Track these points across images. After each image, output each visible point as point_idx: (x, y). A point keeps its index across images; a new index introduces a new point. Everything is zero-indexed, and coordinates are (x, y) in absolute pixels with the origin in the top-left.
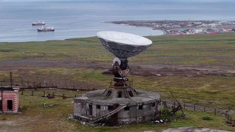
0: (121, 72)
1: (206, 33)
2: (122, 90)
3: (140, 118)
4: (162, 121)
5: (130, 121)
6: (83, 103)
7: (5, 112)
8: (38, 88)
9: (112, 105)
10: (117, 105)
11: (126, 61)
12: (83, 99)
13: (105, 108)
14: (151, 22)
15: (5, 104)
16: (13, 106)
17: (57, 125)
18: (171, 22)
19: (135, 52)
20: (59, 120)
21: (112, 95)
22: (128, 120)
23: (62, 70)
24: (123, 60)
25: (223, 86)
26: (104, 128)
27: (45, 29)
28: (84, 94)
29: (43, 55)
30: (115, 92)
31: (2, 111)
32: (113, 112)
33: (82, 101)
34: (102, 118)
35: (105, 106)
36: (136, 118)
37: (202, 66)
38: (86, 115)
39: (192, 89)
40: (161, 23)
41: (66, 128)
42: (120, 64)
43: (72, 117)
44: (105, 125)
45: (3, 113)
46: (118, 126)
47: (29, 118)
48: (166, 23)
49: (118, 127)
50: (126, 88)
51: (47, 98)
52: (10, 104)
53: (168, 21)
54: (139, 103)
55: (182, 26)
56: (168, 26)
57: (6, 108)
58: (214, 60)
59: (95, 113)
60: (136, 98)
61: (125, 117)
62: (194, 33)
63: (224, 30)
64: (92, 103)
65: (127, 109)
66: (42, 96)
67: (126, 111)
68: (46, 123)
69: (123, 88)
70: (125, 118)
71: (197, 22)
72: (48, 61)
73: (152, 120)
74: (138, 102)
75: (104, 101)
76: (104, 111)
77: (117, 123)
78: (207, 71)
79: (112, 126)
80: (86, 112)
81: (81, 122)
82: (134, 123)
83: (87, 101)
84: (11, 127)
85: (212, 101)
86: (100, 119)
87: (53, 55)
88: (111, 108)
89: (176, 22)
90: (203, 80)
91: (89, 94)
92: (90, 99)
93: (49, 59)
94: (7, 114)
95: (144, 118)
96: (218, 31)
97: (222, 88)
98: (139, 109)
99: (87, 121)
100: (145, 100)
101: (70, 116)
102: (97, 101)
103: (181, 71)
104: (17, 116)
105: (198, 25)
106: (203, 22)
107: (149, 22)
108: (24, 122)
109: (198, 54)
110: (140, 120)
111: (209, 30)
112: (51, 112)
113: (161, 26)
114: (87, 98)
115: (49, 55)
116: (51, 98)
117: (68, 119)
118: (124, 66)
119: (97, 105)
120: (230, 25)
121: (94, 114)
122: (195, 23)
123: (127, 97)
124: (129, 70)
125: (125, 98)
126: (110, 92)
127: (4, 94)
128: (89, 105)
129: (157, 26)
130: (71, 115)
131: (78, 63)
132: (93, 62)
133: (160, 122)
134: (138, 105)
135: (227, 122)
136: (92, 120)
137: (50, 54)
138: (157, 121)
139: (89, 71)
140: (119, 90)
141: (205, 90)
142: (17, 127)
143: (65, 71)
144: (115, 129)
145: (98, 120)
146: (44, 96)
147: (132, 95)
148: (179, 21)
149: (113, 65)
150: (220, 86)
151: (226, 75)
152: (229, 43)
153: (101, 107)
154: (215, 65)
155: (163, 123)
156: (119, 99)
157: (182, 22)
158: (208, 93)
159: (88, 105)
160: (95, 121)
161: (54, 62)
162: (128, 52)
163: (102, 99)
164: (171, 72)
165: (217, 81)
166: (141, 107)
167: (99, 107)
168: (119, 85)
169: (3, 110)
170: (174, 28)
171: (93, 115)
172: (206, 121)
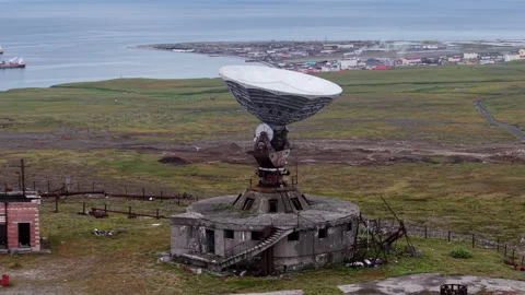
0: (274, 157)
1: (364, 69)
2: (279, 196)
3: (321, 258)
4: (369, 262)
5: (302, 263)
6: (192, 226)
7: (13, 250)
8: (62, 195)
9: (260, 228)
10: (272, 230)
11: (285, 132)
12: (192, 216)
13: (244, 237)
14: (243, 46)
15: (13, 231)
16: (32, 235)
17: (139, 276)
18: (285, 44)
19: (307, 111)
20: (139, 265)
21: (255, 207)
22: (296, 262)
23: (66, 155)
24: (278, 128)
25: (435, 185)
26: (246, 280)
27: (4, 63)
28: (191, 207)
29: (6, 122)
30: (262, 201)
31: (7, 247)
32: (265, 245)
33: (190, 222)
34: (240, 260)
35: (245, 231)
36: (314, 256)
37: (371, 140)
38: (200, 253)
39: (371, 191)
40: (265, 46)
41: (162, 282)
42: (271, 137)
43: (167, 259)
44: (246, 275)
45: (9, 252)
46: (276, 275)
47: (71, 263)
48: (274, 47)
49: (276, 278)
50: (285, 191)
51: (91, 218)
52: (25, 232)
53: (278, 43)
54: (320, 224)
55: (311, 54)
56: (280, 54)
57: (17, 241)
58: (393, 128)
59: (222, 248)
60: (309, 212)
61: (290, 255)
62: (338, 69)
63: (404, 61)
64: (213, 227)
65: (293, 237)
66: (79, 213)
67: (292, 243)
68: (114, 273)
69: (279, 192)
70: (290, 258)
71: (343, 43)
72: (20, 136)
73: (346, 261)
74: (317, 221)
75: (241, 221)
76: (243, 243)
77: (273, 270)
78: (387, 151)
79: (263, 275)
80: (201, 247)
81: (193, 270)
82: (310, 267)
83: (203, 222)
84: (36, 284)
85: (423, 218)
86: (237, 261)
87: (29, 122)
88: (257, 236)
89: (298, 45)
90: (389, 172)
91: (201, 205)
92: (208, 217)
93: (23, 131)
94: (20, 255)
95: (330, 256)
96: (391, 64)
97: (434, 188)
98: (320, 236)
99: (205, 266)
100: (332, 216)
101: (161, 256)
102: (224, 220)
103: (329, 152)
104: (42, 258)
105: (347, 50)
106: (358, 44)
107: (236, 45)
108: (64, 271)
109: (353, 116)
110: (323, 262)
111: (370, 62)
112: (115, 248)
113: (265, 55)
114: (200, 215)
115: (22, 121)
116: (102, 217)
117: (158, 262)
118: (280, 142)
119: (225, 230)
120: (418, 49)
121: (220, 250)
122: (339, 46)
123: (289, 212)
124: (289, 151)
125: (287, 212)
126: (249, 202)
127: (11, 209)
128: (207, 231)
129: (256, 54)
130: (163, 253)
131: (91, 138)
132: (126, 137)
133: (365, 264)
134: (318, 228)
135: (507, 263)
136: (216, 265)
137: (23, 119)
138: (358, 263)
139: (128, 156)
140: (271, 196)
141: (400, 194)
142: (51, 283)
143: (74, 158)
144: (271, 281)
145: (232, 263)
146: (84, 214)
147: (299, 207)
148: (303, 43)
149: (255, 140)
150: (431, 185)
151: (435, 159)
152: (419, 91)
153: (235, 234)
154: (398, 139)
155: (372, 266)
156: (273, 216)
157: (310, 44)
158: (407, 199)
159: (204, 232)
160: (224, 266)
161: (36, 137)
162: (291, 111)
163: (235, 217)
164: (308, 155)
165: (419, 173)
166: (323, 233)
167: (229, 234)
168: (270, 186)
169: (9, 245)
170: (293, 57)
171: (217, 252)
172: (462, 261)
